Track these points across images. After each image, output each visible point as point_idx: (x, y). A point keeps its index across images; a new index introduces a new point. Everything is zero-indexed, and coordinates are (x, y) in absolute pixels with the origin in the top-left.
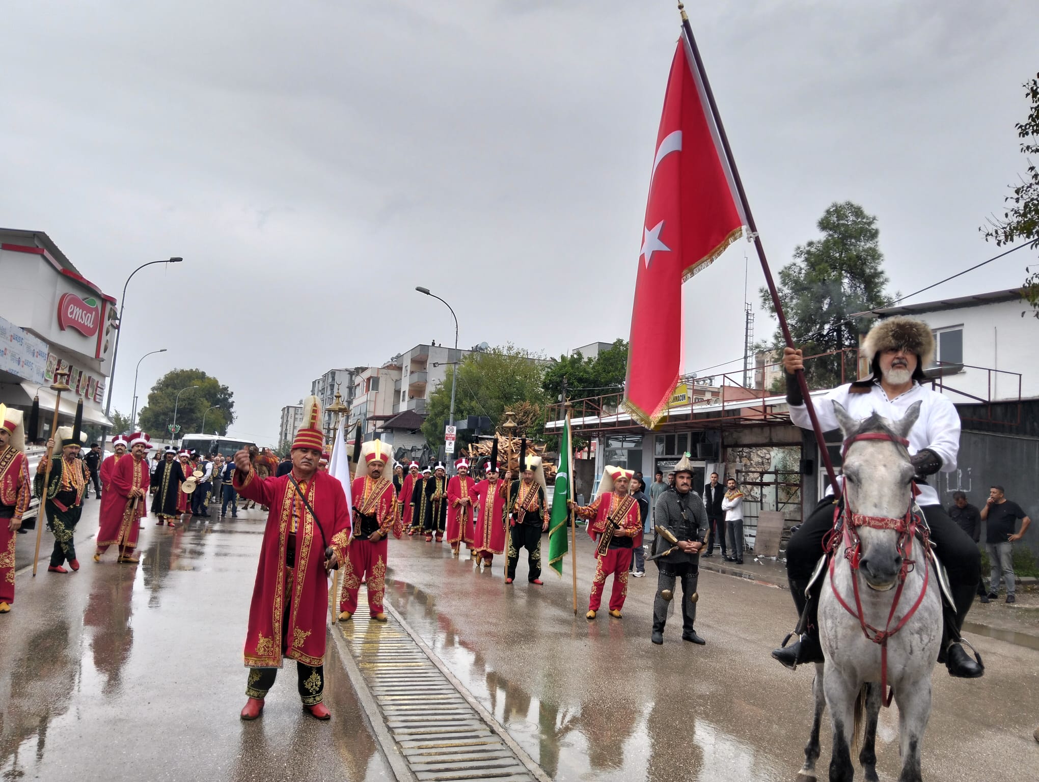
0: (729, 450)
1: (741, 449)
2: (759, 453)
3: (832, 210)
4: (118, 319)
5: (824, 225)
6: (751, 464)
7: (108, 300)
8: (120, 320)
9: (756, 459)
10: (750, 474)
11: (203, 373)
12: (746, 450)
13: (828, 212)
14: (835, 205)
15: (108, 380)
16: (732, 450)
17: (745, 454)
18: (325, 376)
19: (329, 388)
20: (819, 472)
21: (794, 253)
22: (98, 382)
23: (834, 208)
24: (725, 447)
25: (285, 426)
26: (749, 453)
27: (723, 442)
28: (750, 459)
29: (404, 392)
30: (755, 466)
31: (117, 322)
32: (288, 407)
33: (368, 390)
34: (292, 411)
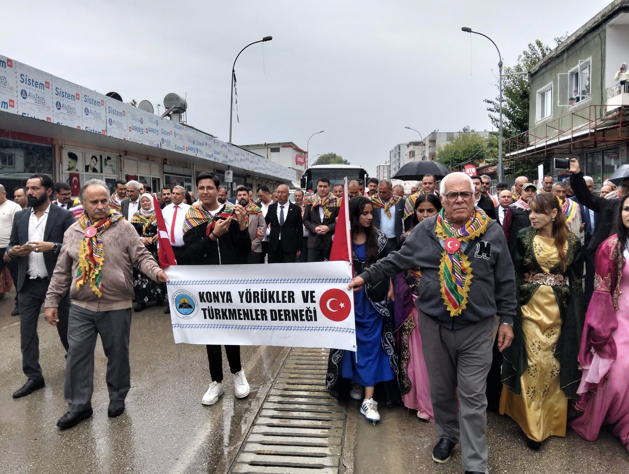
7: (305, 153)
11: (335, 155)
18: (395, 148)
19: (398, 155)
25: (378, 172)
32: (379, 166)
33: (410, 158)
34: (381, 168)
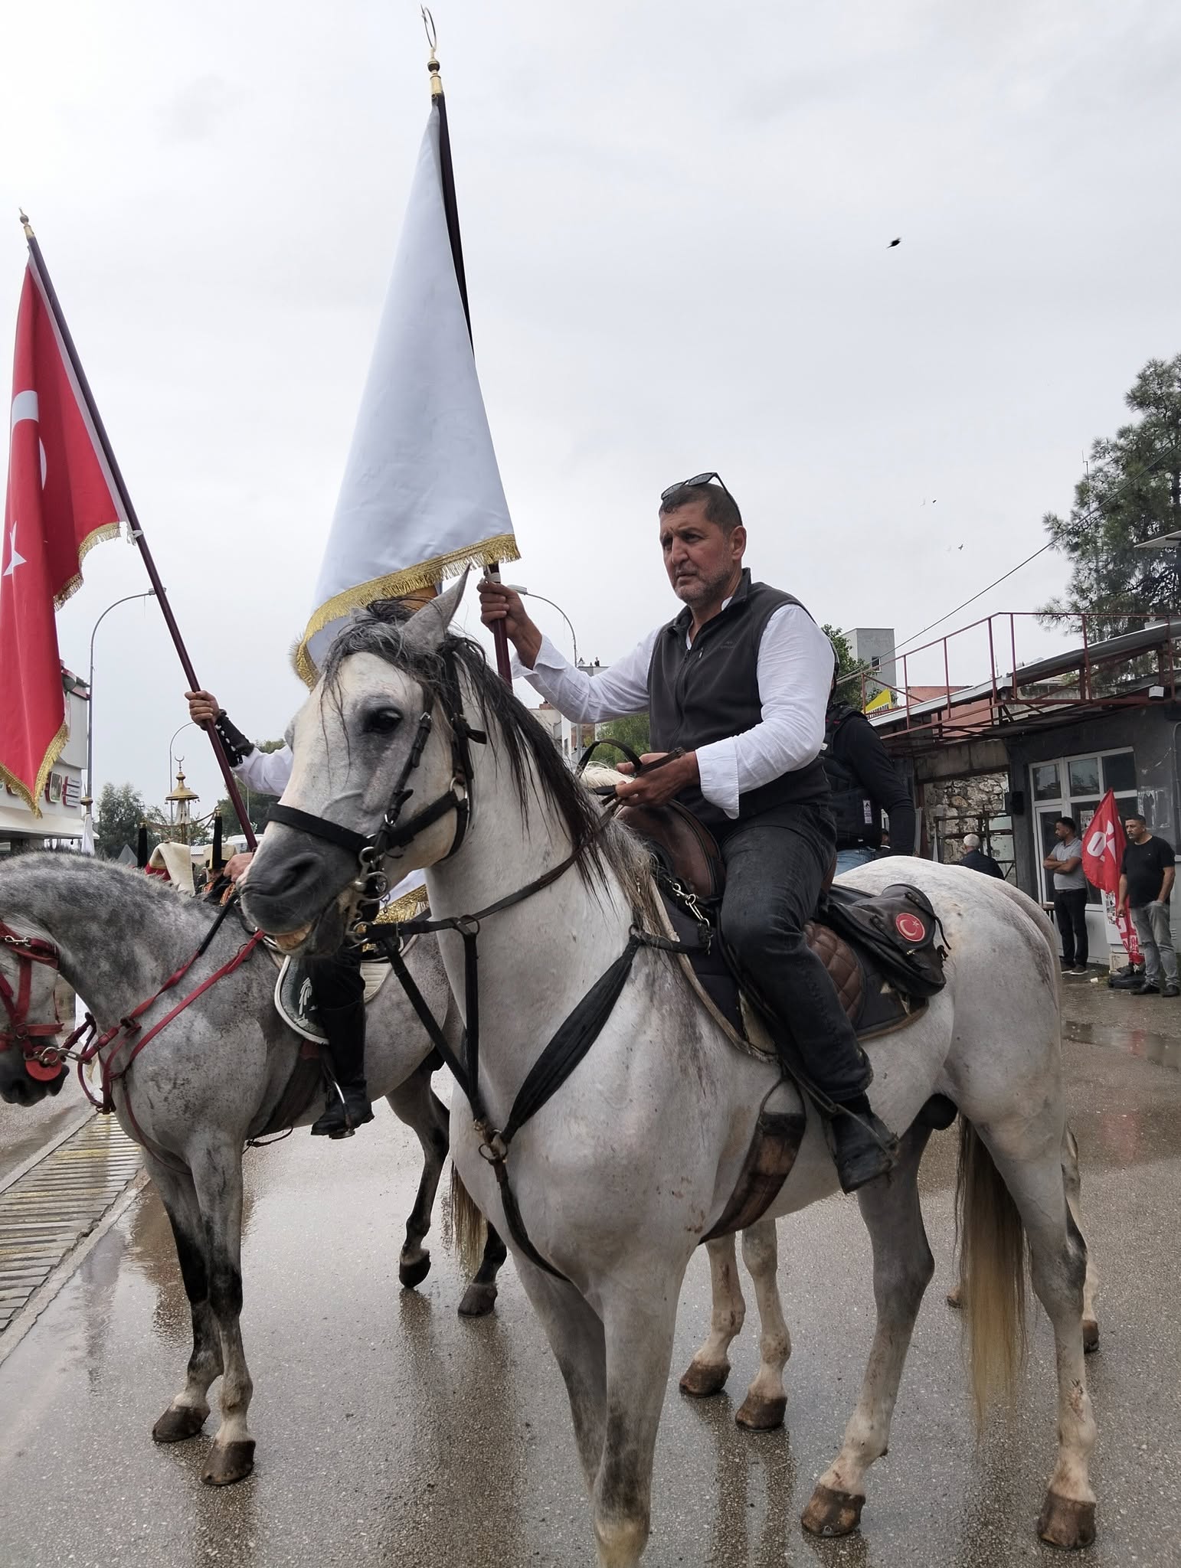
0: (929, 787)
1: (949, 784)
2: (981, 786)
3: (1148, 373)
4: (88, 686)
5: (1139, 398)
6: (969, 804)
8: (90, 686)
9: (976, 796)
10: (967, 820)
12: (959, 784)
13: (1143, 377)
14: (1153, 364)
15: (85, 772)
16: (934, 787)
17: (957, 791)
20: (1033, 809)
21: (1092, 452)
22: (67, 778)
23: (1152, 369)
24: (920, 783)
26: (965, 788)
27: (916, 776)
28: (966, 797)
29: (566, 741)
30: (976, 807)
31: (88, 689)
